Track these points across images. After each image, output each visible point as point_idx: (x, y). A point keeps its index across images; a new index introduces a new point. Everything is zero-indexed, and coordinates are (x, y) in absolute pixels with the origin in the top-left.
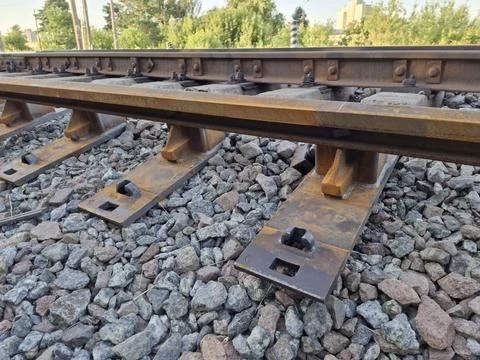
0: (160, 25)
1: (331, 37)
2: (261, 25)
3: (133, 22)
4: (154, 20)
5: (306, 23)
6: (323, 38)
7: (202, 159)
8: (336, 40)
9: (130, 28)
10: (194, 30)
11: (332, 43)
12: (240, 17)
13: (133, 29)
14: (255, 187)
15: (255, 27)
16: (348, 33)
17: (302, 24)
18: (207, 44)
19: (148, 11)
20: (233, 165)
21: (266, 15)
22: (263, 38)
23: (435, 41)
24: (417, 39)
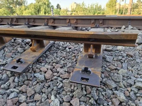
0: (14, 8)
1: (67, 13)
2: (47, 8)
3: (4, 7)
4: (11, 6)
5: (60, 8)
6: (65, 13)
7: (4, 45)
8: (69, 14)
9: (3, 8)
10: (25, 9)
11: (68, 14)
12: (40, 6)
13: (4, 9)
14: (17, 51)
15: (45, 9)
16: (72, 11)
17: (59, 9)
18: (30, 14)
19: (9, 3)
20: (13, 46)
21: (48, 6)
22: (48, 12)
23: (94, 14)
24: (90, 13)
